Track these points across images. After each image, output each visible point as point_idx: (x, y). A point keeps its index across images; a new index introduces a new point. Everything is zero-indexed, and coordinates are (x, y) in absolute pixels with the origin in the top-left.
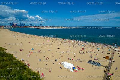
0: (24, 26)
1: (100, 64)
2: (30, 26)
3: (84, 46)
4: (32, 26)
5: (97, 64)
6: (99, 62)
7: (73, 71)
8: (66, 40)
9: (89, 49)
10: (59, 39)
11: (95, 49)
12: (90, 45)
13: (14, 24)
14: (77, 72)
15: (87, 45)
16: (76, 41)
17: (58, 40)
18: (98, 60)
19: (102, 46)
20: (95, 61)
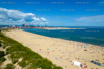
0: (32, 27)
1: (100, 64)
2: (38, 27)
3: (86, 47)
4: (39, 27)
5: (98, 64)
6: (99, 62)
7: (81, 67)
8: (70, 41)
9: (90, 51)
10: (64, 40)
11: (95, 51)
12: (91, 47)
13: (25, 25)
14: (83, 68)
15: (88, 47)
16: (79, 43)
17: (64, 42)
18: (98, 61)
19: (102, 49)
20: (96, 61)
